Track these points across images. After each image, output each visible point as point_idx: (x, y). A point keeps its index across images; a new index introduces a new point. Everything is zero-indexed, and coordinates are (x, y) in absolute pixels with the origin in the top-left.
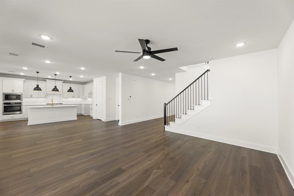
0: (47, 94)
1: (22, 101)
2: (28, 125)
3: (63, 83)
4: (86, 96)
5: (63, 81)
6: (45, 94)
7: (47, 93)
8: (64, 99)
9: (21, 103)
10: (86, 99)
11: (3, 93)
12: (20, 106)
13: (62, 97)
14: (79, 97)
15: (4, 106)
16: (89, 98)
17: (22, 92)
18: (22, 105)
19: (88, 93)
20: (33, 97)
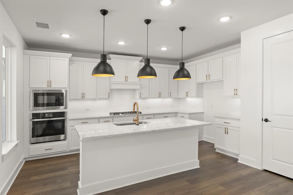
0: (111, 90)
1: (66, 108)
4: (187, 93)
5: (141, 58)
6: (109, 91)
7: (112, 88)
9: (64, 113)
11: (32, 90)
12: (63, 121)
14: (170, 95)
15: (33, 122)
16: (197, 97)
17: (67, 87)
18: (66, 119)
19: (197, 83)
20: (86, 98)
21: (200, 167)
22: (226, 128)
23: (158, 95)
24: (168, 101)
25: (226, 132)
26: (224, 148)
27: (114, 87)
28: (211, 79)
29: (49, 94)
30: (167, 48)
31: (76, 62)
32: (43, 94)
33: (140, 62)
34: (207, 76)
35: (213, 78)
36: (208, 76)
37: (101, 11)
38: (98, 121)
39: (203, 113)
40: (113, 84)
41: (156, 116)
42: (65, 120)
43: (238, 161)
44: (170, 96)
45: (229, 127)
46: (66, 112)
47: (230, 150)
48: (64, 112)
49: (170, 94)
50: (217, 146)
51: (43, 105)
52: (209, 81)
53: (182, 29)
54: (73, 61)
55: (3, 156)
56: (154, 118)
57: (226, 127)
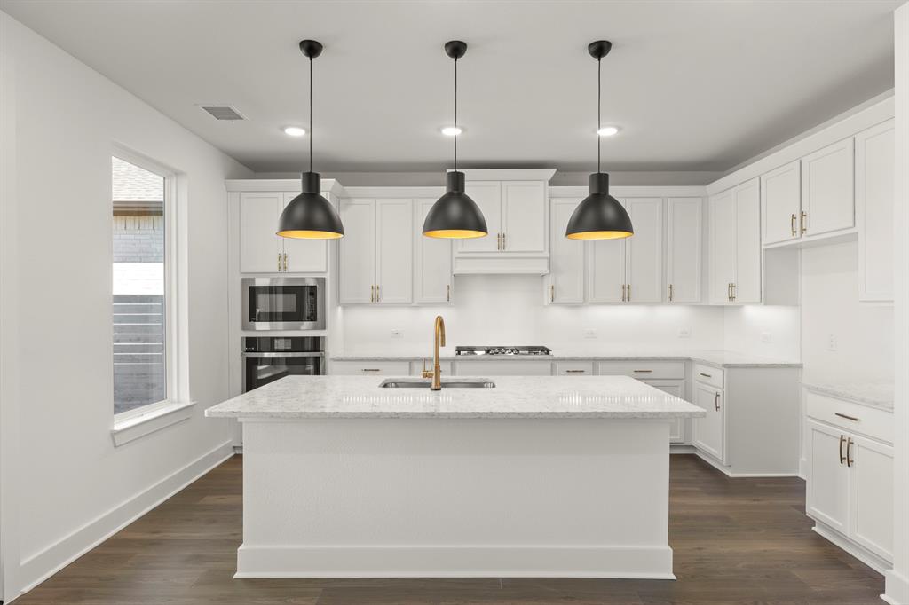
0: (457, 278)
1: (324, 327)
2: (237, 575)
3: (552, 183)
4: (731, 286)
5: (551, 172)
6: (448, 280)
7: (457, 271)
8: (559, 315)
9: (318, 339)
10: (729, 307)
11: (244, 281)
13: (547, 299)
14: (668, 295)
15: (248, 359)
16: (766, 304)
17: (324, 271)
18: (324, 357)
19: (766, 250)
20: (384, 299)
21: (673, 577)
22: (842, 440)
23: (621, 296)
24: (671, 315)
25: (844, 455)
26: (840, 524)
27: (461, 268)
28: (809, 231)
29: (287, 290)
30: (620, 129)
31: (356, 201)
32: (271, 290)
33: (550, 185)
34: (793, 218)
35: (818, 226)
36: (800, 220)
37: (302, 44)
38: (408, 367)
39: (800, 366)
40: (459, 261)
41: (601, 366)
42: (321, 359)
43: (882, 596)
44: (671, 298)
45: (855, 438)
46: (324, 337)
47: (860, 537)
48: (319, 337)
49: (668, 290)
50: (813, 508)
51: (272, 317)
52: (804, 239)
53: (600, 49)
54: (349, 198)
55: (114, 434)
56: (595, 373)
57: (843, 432)
